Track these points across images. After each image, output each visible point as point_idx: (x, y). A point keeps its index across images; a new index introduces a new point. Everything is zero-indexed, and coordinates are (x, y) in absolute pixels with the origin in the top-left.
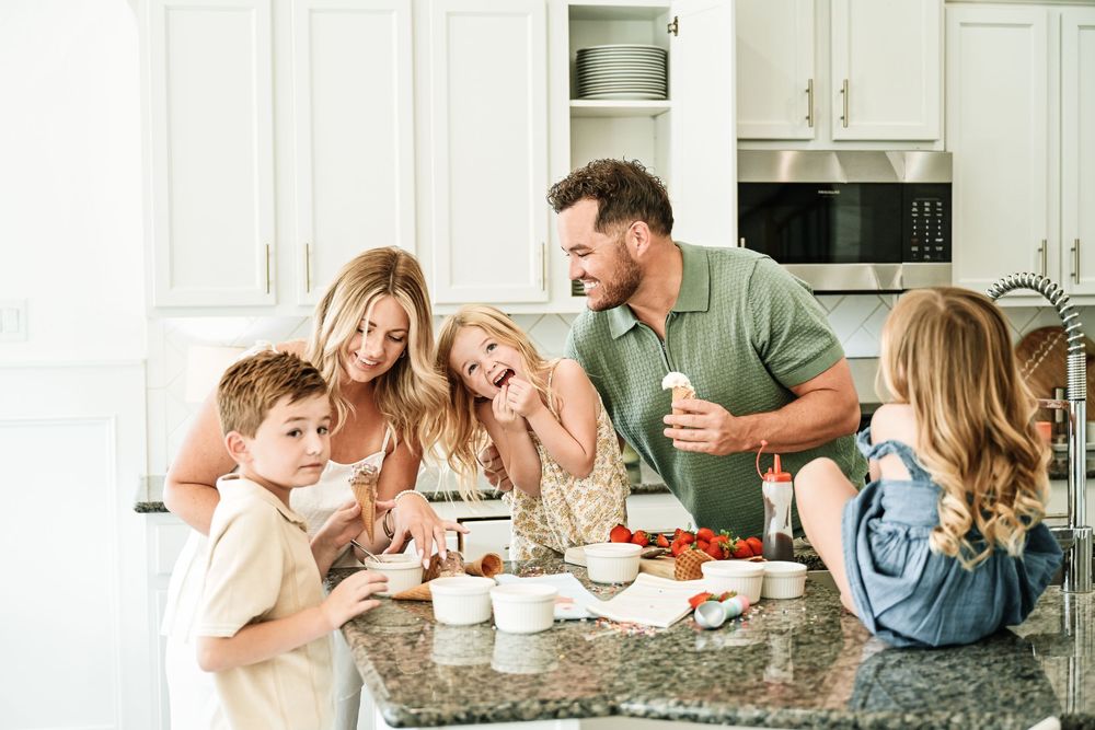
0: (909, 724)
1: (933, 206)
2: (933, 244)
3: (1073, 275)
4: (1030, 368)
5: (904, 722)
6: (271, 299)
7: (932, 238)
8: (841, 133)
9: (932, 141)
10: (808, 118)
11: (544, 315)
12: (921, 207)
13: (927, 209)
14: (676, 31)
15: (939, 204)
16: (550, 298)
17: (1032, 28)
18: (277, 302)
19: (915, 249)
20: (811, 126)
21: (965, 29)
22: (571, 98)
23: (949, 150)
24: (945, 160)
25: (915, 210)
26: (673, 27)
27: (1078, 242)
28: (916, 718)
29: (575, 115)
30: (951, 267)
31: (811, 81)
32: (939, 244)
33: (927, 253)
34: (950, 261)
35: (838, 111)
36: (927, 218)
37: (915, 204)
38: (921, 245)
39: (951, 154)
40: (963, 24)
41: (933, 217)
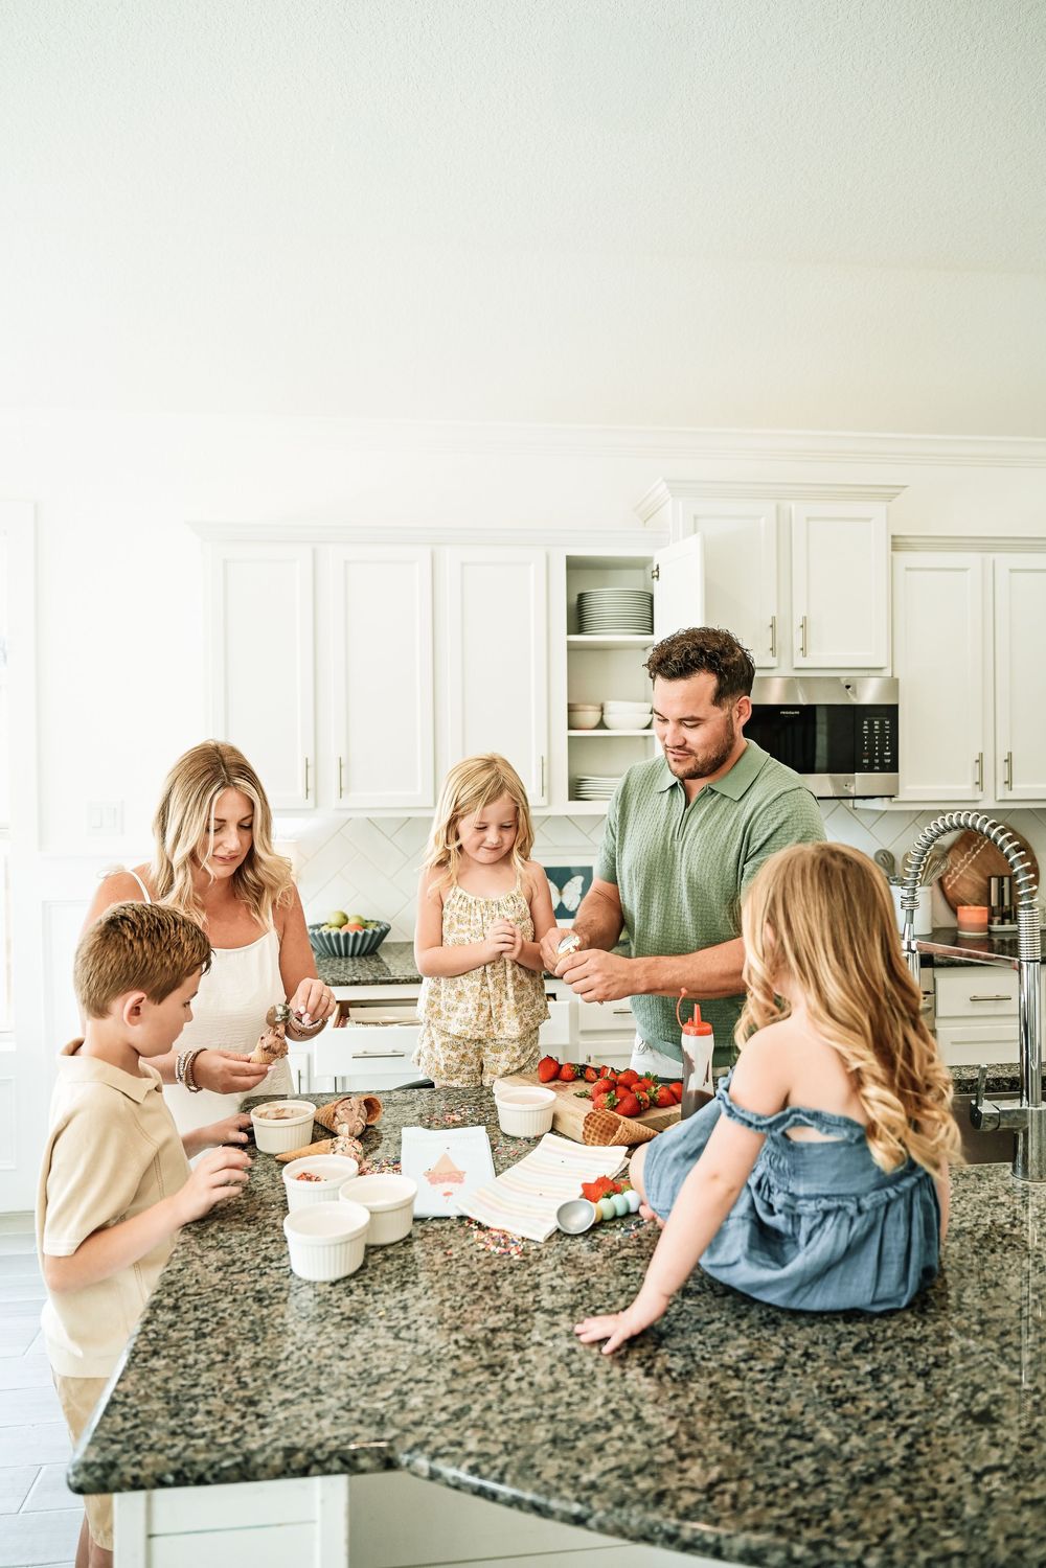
0: (798, 1562)
1: (882, 724)
2: (882, 757)
3: (1006, 783)
4: (968, 859)
5: (791, 1559)
6: (310, 803)
7: (881, 752)
8: (800, 662)
9: (881, 669)
10: (772, 649)
11: (550, 817)
12: (871, 725)
13: (876, 727)
14: (658, 577)
15: (887, 723)
16: (550, 802)
17: (969, 572)
18: (316, 805)
19: (866, 761)
20: (774, 656)
21: (908, 573)
22: (569, 633)
23: (895, 676)
24: (893, 684)
25: (866, 727)
26: (656, 573)
27: (1010, 754)
28: (809, 1553)
29: (572, 648)
30: (898, 777)
31: (774, 618)
32: (887, 757)
33: (877, 765)
34: (897, 771)
35: (798, 644)
36: (877, 734)
37: (866, 722)
38: (871, 758)
39: (897, 680)
40: (908, 569)
41: (882, 735)
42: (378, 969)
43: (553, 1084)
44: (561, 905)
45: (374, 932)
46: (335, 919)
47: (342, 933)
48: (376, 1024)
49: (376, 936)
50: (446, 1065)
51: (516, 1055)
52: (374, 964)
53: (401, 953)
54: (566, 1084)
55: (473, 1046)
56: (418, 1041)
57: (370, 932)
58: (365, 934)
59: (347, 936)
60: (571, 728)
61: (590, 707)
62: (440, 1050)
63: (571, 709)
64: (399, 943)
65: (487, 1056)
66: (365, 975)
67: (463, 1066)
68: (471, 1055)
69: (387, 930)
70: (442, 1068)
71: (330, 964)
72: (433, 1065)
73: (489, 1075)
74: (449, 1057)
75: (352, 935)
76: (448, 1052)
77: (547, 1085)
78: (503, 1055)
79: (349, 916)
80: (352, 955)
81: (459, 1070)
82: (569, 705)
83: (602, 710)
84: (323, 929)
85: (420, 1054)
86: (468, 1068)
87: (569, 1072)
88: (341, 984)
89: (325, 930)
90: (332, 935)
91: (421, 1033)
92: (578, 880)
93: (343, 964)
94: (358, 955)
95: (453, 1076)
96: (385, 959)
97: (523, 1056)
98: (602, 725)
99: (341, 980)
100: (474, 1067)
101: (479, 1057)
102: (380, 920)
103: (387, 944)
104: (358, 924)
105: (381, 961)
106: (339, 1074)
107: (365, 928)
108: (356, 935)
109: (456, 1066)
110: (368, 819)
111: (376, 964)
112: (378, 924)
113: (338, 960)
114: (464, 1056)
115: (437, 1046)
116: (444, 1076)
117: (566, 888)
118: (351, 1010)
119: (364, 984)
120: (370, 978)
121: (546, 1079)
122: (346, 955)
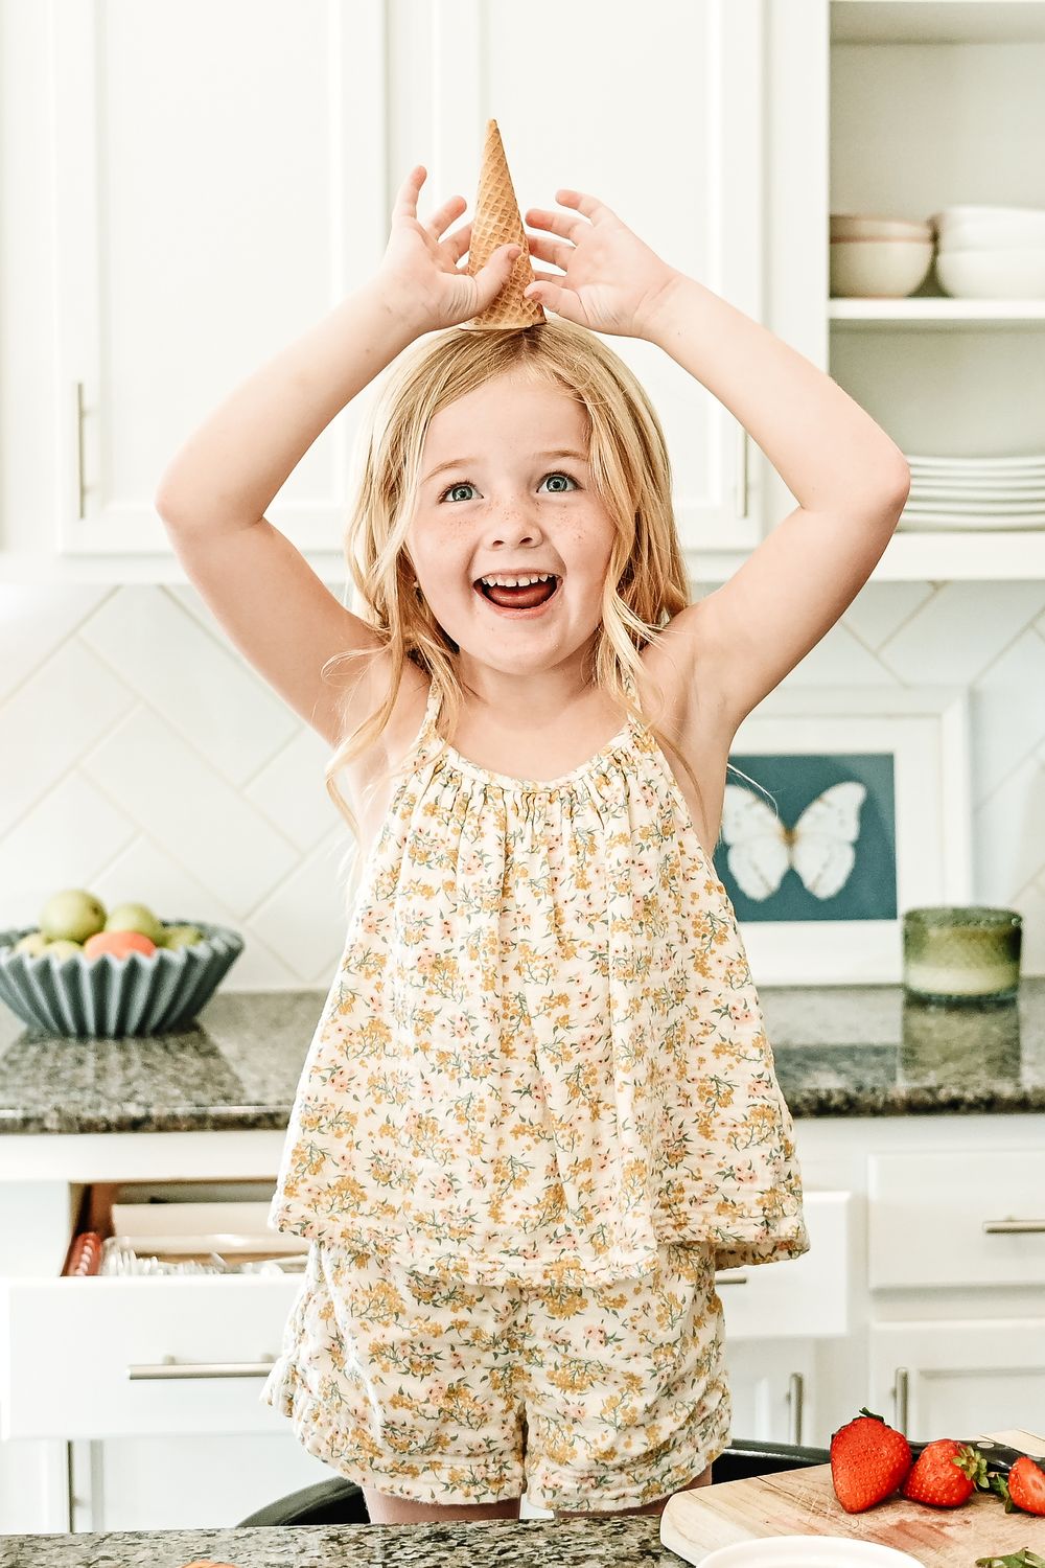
29: (844, 35)
42: (206, 1078)
43: (889, 1517)
44: (792, 877)
45: (191, 959)
46: (65, 917)
47: (87, 962)
48: (202, 1258)
49: (197, 973)
50: (389, 1425)
51: (639, 1403)
52: (194, 1064)
53: (277, 1024)
54: (934, 1518)
55: (488, 1359)
56: (289, 1334)
57: (177, 957)
58: (162, 967)
59: (102, 972)
60: (835, 293)
61: (896, 228)
62: (366, 1374)
63: (840, 234)
64: (266, 996)
65: (537, 1397)
66: (164, 1098)
67: (451, 1430)
68: (479, 1389)
69: (233, 954)
70: (376, 1433)
71: (48, 1060)
72: (344, 1422)
73: (545, 1462)
74: (399, 1399)
75: (118, 966)
76: (395, 1381)
77: (866, 1521)
78: (595, 1400)
79: (109, 906)
80: (120, 1033)
81: (437, 1442)
82: (834, 221)
83: (935, 238)
84: (24, 947)
85: (293, 1376)
86: (470, 1437)
87: (946, 1474)
88: (88, 1128)
89: (31, 952)
90: (57, 966)
91: (298, 1303)
92: (845, 800)
93: (91, 1058)
94: (140, 1032)
95: (418, 1462)
96: (227, 1046)
97: (665, 1405)
98: (931, 286)
99: (88, 1115)
100: (492, 1431)
101: (510, 1397)
102: (210, 919)
103: (228, 998)
104: (137, 933)
105: (213, 1053)
106: (81, 1433)
107: (160, 943)
108: (133, 970)
109: (426, 1429)
110: (162, 588)
111: (197, 1064)
112: (203, 933)
113: (73, 1048)
114: (452, 1393)
115: (353, 1357)
116: (385, 1461)
117: (806, 823)
118: (120, 1214)
119: (161, 1128)
120: (183, 1109)
121: (861, 1498)
122: (101, 1033)
